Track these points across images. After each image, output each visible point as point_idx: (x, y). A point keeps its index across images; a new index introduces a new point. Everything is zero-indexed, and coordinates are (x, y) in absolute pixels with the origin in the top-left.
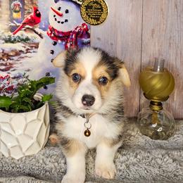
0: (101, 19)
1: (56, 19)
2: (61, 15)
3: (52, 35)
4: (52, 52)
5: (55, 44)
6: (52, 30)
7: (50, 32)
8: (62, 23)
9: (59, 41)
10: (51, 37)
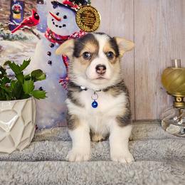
0: (94, 28)
1: (54, 23)
2: (59, 20)
3: (50, 37)
4: (50, 54)
5: (52, 46)
6: (50, 32)
7: (47, 34)
8: (60, 27)
9: (57, 44)
10: (48, 39)
